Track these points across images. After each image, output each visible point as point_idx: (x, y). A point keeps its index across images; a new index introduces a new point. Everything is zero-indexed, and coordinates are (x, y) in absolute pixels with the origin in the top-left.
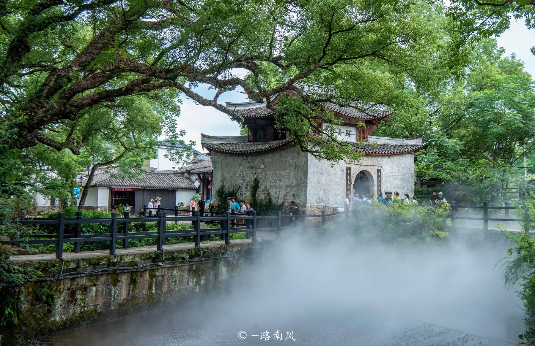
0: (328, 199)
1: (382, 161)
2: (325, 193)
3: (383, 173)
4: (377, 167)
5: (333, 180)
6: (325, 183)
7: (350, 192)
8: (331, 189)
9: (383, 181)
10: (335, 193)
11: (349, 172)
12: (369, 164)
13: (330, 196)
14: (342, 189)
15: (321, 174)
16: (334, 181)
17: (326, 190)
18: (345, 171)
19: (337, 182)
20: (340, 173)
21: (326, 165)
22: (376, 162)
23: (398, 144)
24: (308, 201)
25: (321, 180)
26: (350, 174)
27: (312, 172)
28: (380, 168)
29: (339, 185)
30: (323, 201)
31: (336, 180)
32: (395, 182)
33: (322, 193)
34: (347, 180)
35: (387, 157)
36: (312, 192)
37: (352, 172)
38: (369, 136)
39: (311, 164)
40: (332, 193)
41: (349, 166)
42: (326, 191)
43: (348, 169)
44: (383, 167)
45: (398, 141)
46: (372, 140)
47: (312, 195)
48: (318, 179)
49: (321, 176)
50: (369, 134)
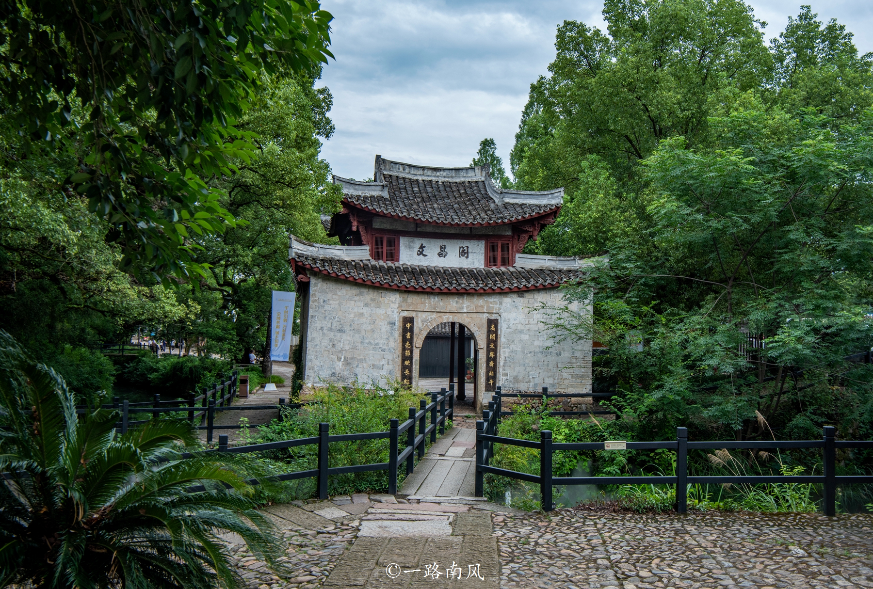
0: (356, 375)
1: (501, 303)
2: (347, 362)
3: (503, 328)
4: (486, 315)
5: (367, 341)
6: (347, 347)
7: (411, 363)
8: (362, 357)
9: (502, 340)
10: (373, 365)
11: (408, 325)
12: (465, 310)
13: (358, 371)
14: (390, 357)
15: (340, 331)
16: (370, 343)
17: (351, 359)
18: (399, 325)
19: (377, 344)
20: (385, 328)
21: (352, 316)
22: (482, 307)
23: (565, 268)
24: (308, 379)
25: (340, 341)
26: (411, 330)
27: (319, 328)
28: (494, 317)
29: (383, 350)
30: (342, 379)
31: (377, 341)
32: (536, 343)
33: (340, 364)
34: (404, 340)
35: (515, 296)
36: (318, 363)
37: (418, 325)
38: (518, 255)
39: (315, 314)
40: (365, 365)
41: (413, 314)
42: (349, 361)
43: (409, 320)
44: (504, 315)
45: (567, 262)
46: (524, 262)
47: (316, 369)
48: (331, 340)
49: (339, 334)
50: (518, 252)
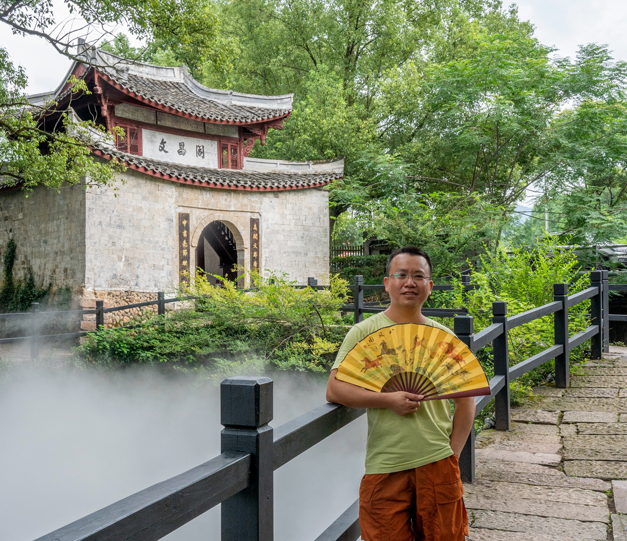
0: (138, 277)
1: (261, 203)
2: (128, 263)
3: (263, 226)
4: (249, 214)
5: (147, 239)
6: (127, 246)
7: (188, 263)
8: (142, 257)
9: (263, 240)
10: (154, 265)
11: (185, 222)
12: (233, 209)
13: (140, 272)
14: (170, 257)
15: (119, 226)
16: (150, 241)
17: (133, 259)
18: (176, 221)
19: (157, 242)
20: (164, 225)
21: (131, 210)
22: (246, 205)
23: (300, 173)
24: (89, 282)
25: (120, 239)
26: (187, 228)
27: (97, 223)
28: (256, 216)
29: (163, 249)
30: (124, 281)
31: (156, 239)
32: (289, 243)
33: (121, 264)
34: (181, 238)
35: (271, 196)
36: (98, 264)
37: (193, 222)
38: (245, 159)
39: (93, 206)
40: (146, 265)
41: (187, 211)
42: (130, 261)
43: (184, 217)
44: (263, 214)
45: (300, 167)
46: (251, 165)
47: (97, 270)
48: (110, 237)
49: (118, 231)
50: (246, 155)
